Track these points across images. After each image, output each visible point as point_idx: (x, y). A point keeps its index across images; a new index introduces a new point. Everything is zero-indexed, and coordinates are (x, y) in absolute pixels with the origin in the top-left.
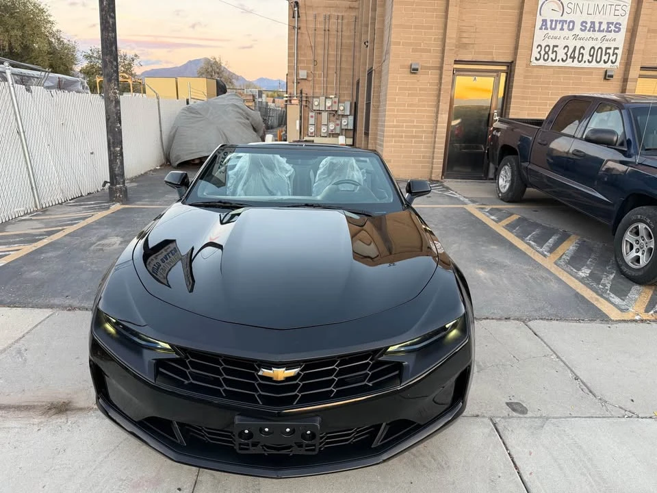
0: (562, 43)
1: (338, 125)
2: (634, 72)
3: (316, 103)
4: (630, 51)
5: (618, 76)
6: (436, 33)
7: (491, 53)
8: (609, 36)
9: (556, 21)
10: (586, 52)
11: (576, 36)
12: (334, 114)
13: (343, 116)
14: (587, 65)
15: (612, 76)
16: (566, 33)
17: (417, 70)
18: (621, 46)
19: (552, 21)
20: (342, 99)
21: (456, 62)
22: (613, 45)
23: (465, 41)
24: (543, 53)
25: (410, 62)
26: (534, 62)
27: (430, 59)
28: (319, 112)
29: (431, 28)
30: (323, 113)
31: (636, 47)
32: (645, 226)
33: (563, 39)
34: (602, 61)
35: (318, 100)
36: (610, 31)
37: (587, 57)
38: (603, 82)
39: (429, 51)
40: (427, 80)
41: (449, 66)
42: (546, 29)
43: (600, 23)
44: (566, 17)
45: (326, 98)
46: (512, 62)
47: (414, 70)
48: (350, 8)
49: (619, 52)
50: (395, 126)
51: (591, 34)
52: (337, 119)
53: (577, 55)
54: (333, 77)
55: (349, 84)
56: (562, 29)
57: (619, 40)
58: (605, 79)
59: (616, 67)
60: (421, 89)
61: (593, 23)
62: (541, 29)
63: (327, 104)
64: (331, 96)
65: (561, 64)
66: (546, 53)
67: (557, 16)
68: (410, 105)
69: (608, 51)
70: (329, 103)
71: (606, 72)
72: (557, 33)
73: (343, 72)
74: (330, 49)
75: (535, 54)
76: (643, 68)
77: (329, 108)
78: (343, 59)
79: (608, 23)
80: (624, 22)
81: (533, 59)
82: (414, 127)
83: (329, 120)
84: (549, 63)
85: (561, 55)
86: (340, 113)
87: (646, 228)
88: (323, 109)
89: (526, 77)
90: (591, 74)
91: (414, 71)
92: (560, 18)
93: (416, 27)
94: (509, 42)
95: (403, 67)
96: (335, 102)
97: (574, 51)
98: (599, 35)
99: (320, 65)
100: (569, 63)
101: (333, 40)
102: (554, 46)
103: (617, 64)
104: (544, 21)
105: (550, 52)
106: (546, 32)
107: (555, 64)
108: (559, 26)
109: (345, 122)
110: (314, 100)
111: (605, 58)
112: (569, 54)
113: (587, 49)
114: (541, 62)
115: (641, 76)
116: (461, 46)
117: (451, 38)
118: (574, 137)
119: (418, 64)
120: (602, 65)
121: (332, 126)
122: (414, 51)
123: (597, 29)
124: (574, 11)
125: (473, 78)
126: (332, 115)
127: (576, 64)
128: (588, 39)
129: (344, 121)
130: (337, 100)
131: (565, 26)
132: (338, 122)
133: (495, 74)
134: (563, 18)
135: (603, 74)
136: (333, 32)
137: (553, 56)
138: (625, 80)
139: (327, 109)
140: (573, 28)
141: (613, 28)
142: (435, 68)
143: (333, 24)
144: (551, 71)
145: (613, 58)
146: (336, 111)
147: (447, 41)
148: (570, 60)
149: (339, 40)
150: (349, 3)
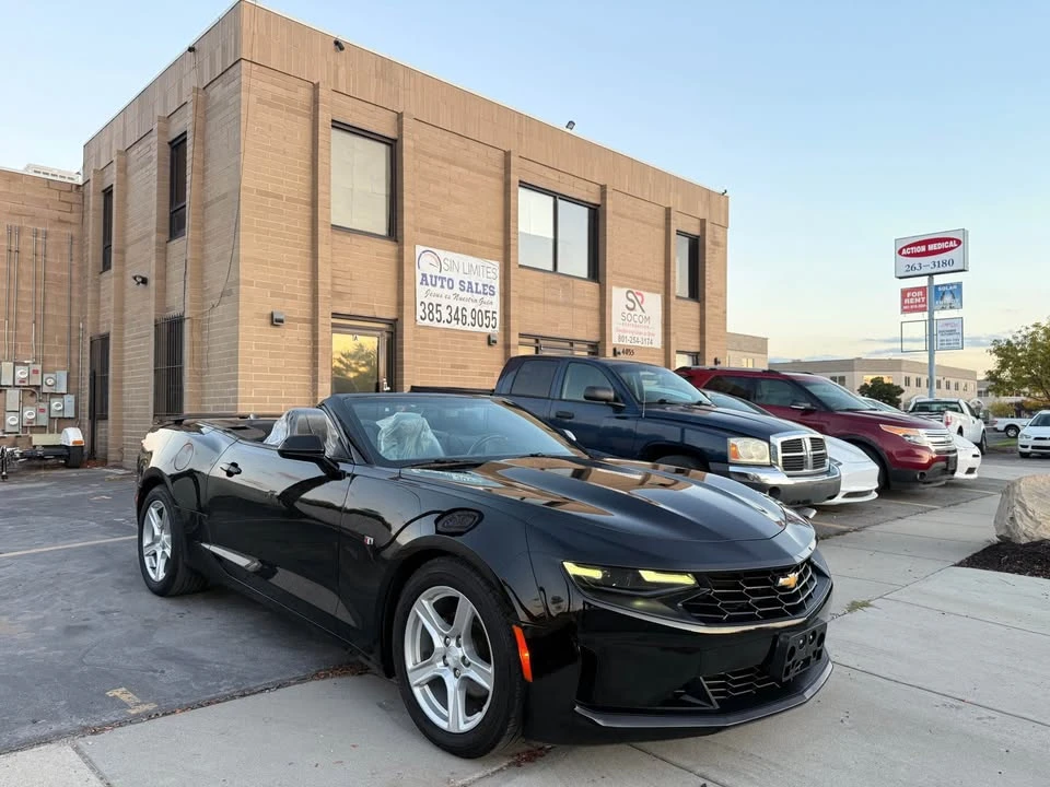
0: (445, 303)
1: (42, 410)
2: (515, 339)
4: (506, 316)
5: (500, 340)
6: (303, 275)
7: (372, 307)
8: (487, 298)
9: (436, 277)
10: (468, 313)
11: (456, 296)
12: (32, 392)
13: (53, 395)
14: (470, 328)
15: (495, 342)
16: (446, 291)
17: (281, 321)
18: (498, 311)
19: (431, 276)
20: (49, 366)
21: (335, 315)
22: (490, 309)
23: (339, 288)
24: (427, 311)
25: (269, 312)
26: (420, 323)
27: (297, 308)
28: (1, 390)
29: (294, 267)
30: (9, 391)
31: (513, 312)
33: (446, 299)
36: (487, 294)
37: (469, 320)
38: (487, 347)
39: (294, 297)
40: (296, 334)
41: (325, 320)
42: (427, 284)
43: (477, 284)
44: (443, 274)
45: (15, 364)
46: (396, 320)
47: (277, 321)
48: (60, 221)
49: (497, 316)
50: (253, 400)
51: (469, 295)
52: (40, 401)
53: (460, 317)
54: (29, 329)
55: (61, 342)
56: (442, 287)
57: (495, 303)
58: (489, 344)
59: (496, 331)
60: (288, 348)
61: (470, 283)
62: (421, 283)
63: (18, 373)
64: (26, 361)
65: (446, 325)
66: (431, 312)
67: (436, 272)
68: (272, 370)
69: (488, 314)
70: (21, 373)
71: (489, 337)
72: (437, 290)
73: (50, 323)
74: (21, 283)
75: (420, 313)
76: (521, 335)
77: (22, 381)
78: (50, 300)
79: (484, 285)
80: (497, 284)
81: (418, 318)
82: (284, 400)
83: (22, 403)
84: (435, 324)
85: (445, 316)
86: (45, 389)
88: (10, 383)
89: (415, 338)
90: (475, 338)
91: (275, 322)
92: (439, 275)
93: (274, 264)
94: (390, 295)
95: (259, 316)
96: (36, 372)
97: (457, 311)
98: (478, 297)
100: (454, 325)
101: (27, 268)
102: (438, 305)
103: (497, 328)
104: (424, 275)
105: (434, 311)
106: (427, 288)
107: (441, 325)
108: (439, 283)
109: (58, 405)
111: (486, 322)
112: (453, 315)
113: (469, 311)
114: (427, 322)
115: (521, 344)
116: (338, 295)
117: (324, 284)
118: (549, 398)
119: (282, 313)
120: (484, 329)
121: (29, 414)
122: (274, 295)
123: (474, 289)
124: (450, 269)
125: (350, 337)
126: (28, 394)
127: (460, 326)
128: (468, 300)
129: (55, 404)
130: (39, 367)
131: (445, 284)
132: (43, 406)
133: (379, 333)
134: (441, 275)
135: (486, 340)
136: (27, 255)
137: (437, 316)
138: (507, 347)
139: (17, 383)
140: (452, 288)
141: (488, 290)
142: (304, 321)
143: (27, 244)
144: (438, 332)
145: (493, 322)
146: (38, 387)
147: (320, 286)
148: (454, 322)
149: (41, 270)
150: (59, 213)
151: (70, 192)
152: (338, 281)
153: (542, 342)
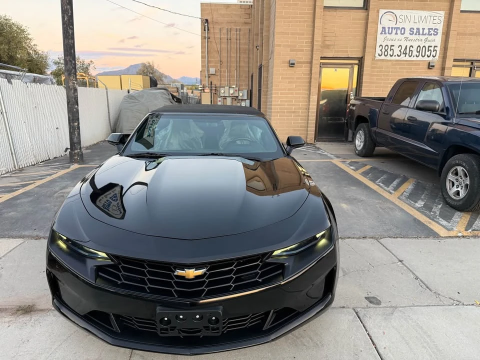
0: (397, 44)
2: (449, 63)
3: (223, 91)
4: (445, 48)
5: (438, 66)
6: (307, 38)
7: (347, 51)
8: (430, 38)
9: (392, 28)
10: (414, 50)
11: (406, 38)
12: (236, 99)
13: (242, 100)
14: (415, 59)
15: (433, 66)
16: (399, 36)
17: (294, 64)
18: (439, 46)
19: (389, 28)
20: (241, 88)
21: (322, 58)
22: (433, 44)
23: (327, 43)
24: (383, 50)
25: (289, 60)
26: (378, 57)
27: (303, 56)
28: (225, 98)
29: (303, 34)
30: (228, 98)
31: (450, 45)
32: (462, 168)
33: (398, 41)
34: (426, 56)
35: (224, 89)
36: (431, 35)
37: (415, 53)
38: (427, 70)
39: (302, 51)
40: (302, 71)
41: (317, 61)
42: (385, 33)
43: (423, 29)
44: (399, 25)
45: (230, 87)
46: (362, 57)
47: (292, 64)
48: (246, 23)
49: (438, 49)
50: (279, 105)
51: (417, 37)
52: (238, 102)
53: (408, 52)
54: (234, 73)
55: (246, 77)
56: (396, 34)
57: (438, 40)
58: (429, 68)
59: (436, 60)
60: (297, 78)
61: (418, 29)
62: (381, 33)
63: (230, 92)
64: (233, 86)
65: (397, 58)
66: (386, 50)
67: (393, 25)
68: (289, 90)
69: (430, 48)
70: (232, 91)
71: (429, 63)
72: (393, 36)
73: (241, 69)
74: (231, 53)
75: (378, 51)
76: (455, 60)
77: (232, 94)
78: (241, 59)
79: (429, 29)
80: (441, 28)
81: (377, 55)
82: (293, 105)
83: (232, 103)
84: (389, 58)
85: (397, 52)
86: (240, 98)
87: (463, 170)
88: (228, 95)
89: (372, 68)
90: (419, 65)
91: (292, 65)
92: (394, 26)
93: (292, 34)
94: (359, 43)
95: (284, 62)
96: (236, 90)
97: (406, 48)
98: (423, 38)
99: (225, 64)
100: (403, 57)
101: (234, 46)
102: (391, 46)
103: (437, 57)
104: (384, 28)
105: (389, 50)
106: (385, 36)
107: (393, 58)
108: (394, 32)
109: (243, 104)
110: (221, 89)
111: (428, 53)
112: (402, 51)
113: (415, 47)
114: (383, 57)
115: (454, 66)
116: (326, 46)
117: (318, 41)
118: (408, 107)
119: (295, 60)
120: (426, 58)
122: (292, 50)
123: (421, 33)
124: (404, 21)
125: (334, 69)
126: (234, 100)
127: (407, 58)
128: (415, 41)
130: (237, 89)
131: (399, 32)
132: (239, 104)
133: (350, 66)
134: (396, 26)
135: (427, 65)
136: (234, 40)
137: (391, 53)
138: (443, 69)
139: (230, 95)
140: (404, 33)
141: (432, 32)
142: (307, 63)
143: (233, 35)
144: (390, 63)
145: (433, 53)
146: (237, 97)
147: (315, 43)
148: (403, 55)
149: (238, 46)
150: (245, 19)
151: (249, 8)
152: (327, 39)
153: (476, 64)
